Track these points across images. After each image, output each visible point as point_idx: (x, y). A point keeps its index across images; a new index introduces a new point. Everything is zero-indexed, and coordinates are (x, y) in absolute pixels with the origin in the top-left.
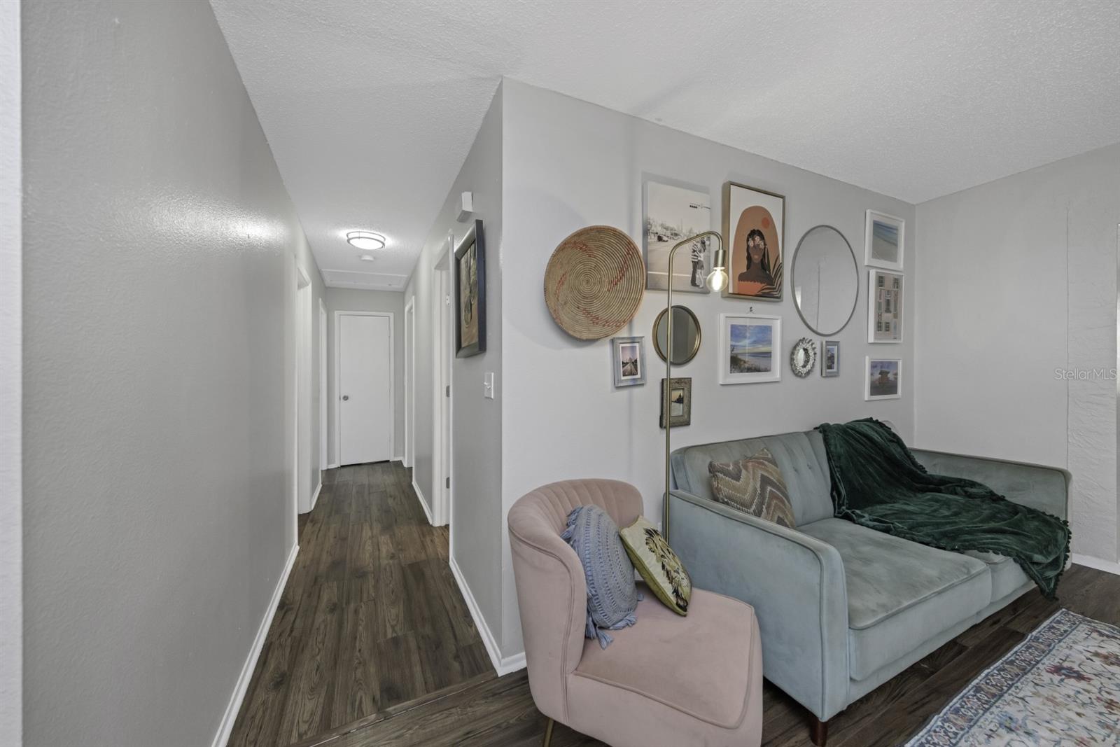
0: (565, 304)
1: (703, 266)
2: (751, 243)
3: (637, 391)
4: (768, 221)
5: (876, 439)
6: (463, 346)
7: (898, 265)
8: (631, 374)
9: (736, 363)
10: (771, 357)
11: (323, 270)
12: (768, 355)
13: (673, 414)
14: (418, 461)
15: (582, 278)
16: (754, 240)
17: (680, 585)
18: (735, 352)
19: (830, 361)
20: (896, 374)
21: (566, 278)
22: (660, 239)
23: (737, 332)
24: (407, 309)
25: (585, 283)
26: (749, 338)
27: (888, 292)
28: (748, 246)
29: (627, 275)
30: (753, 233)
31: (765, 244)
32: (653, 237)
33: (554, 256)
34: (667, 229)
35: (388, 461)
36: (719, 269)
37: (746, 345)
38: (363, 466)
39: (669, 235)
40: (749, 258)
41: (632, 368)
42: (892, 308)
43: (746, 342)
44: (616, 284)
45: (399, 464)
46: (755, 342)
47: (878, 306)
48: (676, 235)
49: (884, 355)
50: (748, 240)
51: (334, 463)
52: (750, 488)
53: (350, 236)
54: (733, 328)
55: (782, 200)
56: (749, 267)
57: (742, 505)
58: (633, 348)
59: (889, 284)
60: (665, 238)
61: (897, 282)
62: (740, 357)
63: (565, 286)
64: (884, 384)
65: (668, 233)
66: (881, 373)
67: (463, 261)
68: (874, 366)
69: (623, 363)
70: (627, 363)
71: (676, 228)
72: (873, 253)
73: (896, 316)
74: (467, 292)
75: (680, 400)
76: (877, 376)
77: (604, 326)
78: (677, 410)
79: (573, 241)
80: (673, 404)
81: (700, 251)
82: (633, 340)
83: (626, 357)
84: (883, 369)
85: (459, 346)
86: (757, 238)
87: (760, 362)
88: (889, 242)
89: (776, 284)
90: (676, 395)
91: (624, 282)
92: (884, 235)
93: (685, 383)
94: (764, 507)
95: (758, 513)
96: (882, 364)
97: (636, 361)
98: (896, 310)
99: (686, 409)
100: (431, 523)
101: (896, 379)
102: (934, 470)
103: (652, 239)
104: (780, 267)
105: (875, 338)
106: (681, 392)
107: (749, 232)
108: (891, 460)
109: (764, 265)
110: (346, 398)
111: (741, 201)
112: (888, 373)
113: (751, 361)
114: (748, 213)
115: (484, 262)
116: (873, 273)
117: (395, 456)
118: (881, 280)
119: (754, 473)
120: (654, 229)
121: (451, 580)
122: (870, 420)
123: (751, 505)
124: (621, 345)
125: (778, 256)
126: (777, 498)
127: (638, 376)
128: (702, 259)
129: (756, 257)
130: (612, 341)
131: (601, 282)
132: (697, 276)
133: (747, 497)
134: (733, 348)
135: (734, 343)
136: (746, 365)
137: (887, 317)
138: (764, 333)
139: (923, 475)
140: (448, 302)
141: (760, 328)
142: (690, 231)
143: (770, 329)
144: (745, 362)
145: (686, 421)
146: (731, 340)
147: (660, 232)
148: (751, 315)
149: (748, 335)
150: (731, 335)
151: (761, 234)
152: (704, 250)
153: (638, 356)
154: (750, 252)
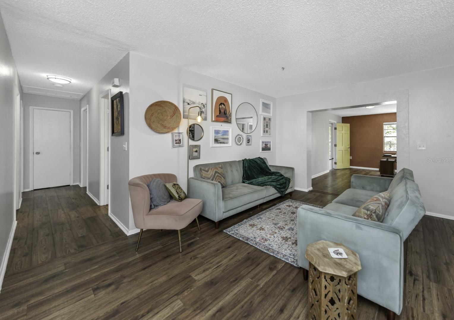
0: (154, 122)
1: (204, 113)
3: (180, 148)
4: (226, 100)
5: (259, 163)
6: (115, 132)
7: (270, 115)
8: (178, 143)
9: (216, 141)
11: (23, 86)
12: (228, 139)
13: (194, 155)
14: (90, 184)
15: (160, 114)
17: (180, 195)
19: (248, 141)
20: (270, 145)
21: (154, 114)
22: (188, 104)
23: (217, 132)
24: (82, 109)
25: (161, 116)
26: (221, 134)
27: (267, 122)
28: (220, 108)
29: (176, 114)
30: (221, 104)
31: (225, 107)
32: (186, 103)
33: (148, 108)
34: (191, 101)
35: (69, 185)
36: (200, 116)
37: (220, 136)
38: (51, 189)
39: (192, 103)
40: (220, 111)
41: (179, 142)
42: (268, 126)
43: (219, 135)
44: (173, 117)
45: (78, 186)
46: (223, 135)
47: (264, 126)
48: (194, 103)
49: (266, 140)
50: (219, 106)
51: (29, 188)
52: (211, 174)
53: (49, 77)
54: (215, 131)
55: (231, 95)
56: (220, 113)
57: (208, 178)
58: (179, 136)
59: (267, 120)
60: (190, 104)
61: (270, 119)
62: (217, 139)
63: (154, 116)
64: (266, 148)
65: (192, 102)
66: (265, 145)
67: (115, 101)
68: (263, 142)
69: (175, 140)
70: (177, 140)
71: (194, 101)
72: (262, 111)
73: (270, 129)
74: (117, 113)
75: (196, 151)
76: (264, 145)
77: (168, 129)
78: (195, 154)
79: (155, 104)
80: (194, 153)
81: (203, 108)
82: (179, 133)
83: (177, 138)
84: (266, 144)
85: (113, 132)
86: (223, 105)
87: (225, 141)
88: (267, 108)
89: (229, 119)
90: (195, 150)
91: (175, 116)
92: (266, 106)
93: (198, 146)
94: (214, 179)
95: (212, 180)
96: (266, 142)
97: (180, 140)
98: (269, 127)
99: (198, 154)
100: (98, 204)
101: (270, 146)
102: (273, 170)
103: (186, 104)
104: (231, 114)
105: (263, 135)
106: (197, 149)
107: (220, 103)
108: (261, 168)
109: (225, 113)
110: (38, 153)
111: (217, 95)
112: (268, 145)
113: (222, 141)
114: (219, 98)
115: (123, 105)
116: (262, 116)
117: (73, 183)
118: (265, 119)
119: (213, 170)
120: (186, 101)
121: (109, 219)
122: (259, 158)
123: (210, 178)
124: (175, 135)
125: (230, 111)
126: (219, 176)
127: (181, 144)
128: (204, 110)
129: (222, 111)
130: (172, 133)
131: (167, 116)
133: (209, 176)
134: (215, 136)
135: (215, 135)
136: (220, 142)
137: (266, 129)
138: (226, 132)
139: (270, 171)
140: (108, 112)
141: (224, 131)
142: (199, 102)
143: (228, 131)
144: (219, 141)
145: (198, 158)
146: (215, 134)
147: (189, 102)
148: (222, 127)
149: (220, 133)
150: (215, 133)
151: (224, 104)
152: (204, 108)
153: (181, 138)
154: (220, 109)
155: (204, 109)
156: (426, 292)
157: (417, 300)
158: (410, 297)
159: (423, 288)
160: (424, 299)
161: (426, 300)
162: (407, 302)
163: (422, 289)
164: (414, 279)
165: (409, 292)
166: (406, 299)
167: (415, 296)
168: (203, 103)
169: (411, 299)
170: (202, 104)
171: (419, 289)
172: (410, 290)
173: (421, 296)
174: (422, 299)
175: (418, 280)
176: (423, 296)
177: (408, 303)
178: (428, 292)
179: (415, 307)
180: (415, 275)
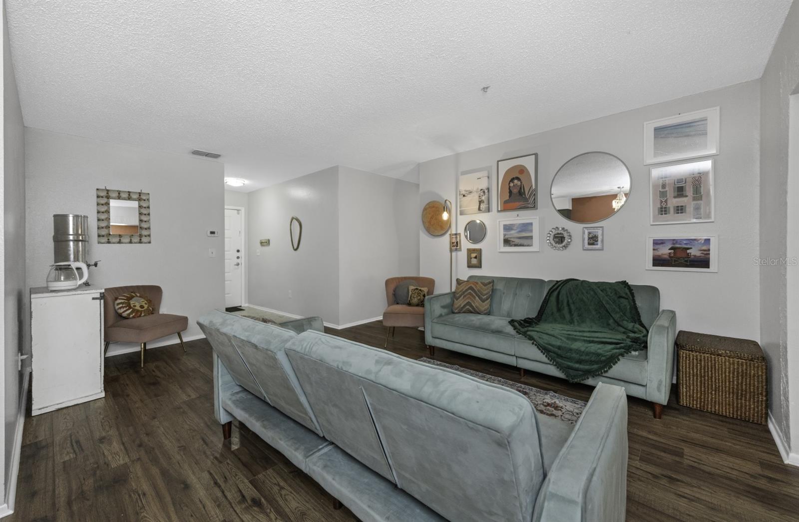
2: (512, 185)
4: (524, 170)
8: (456, 246)
9: (507, 242)
10: (532, 238)
16: (513, 182)
18: (506, 237)
19: (593, 241)
22: (464, 196)
23: (507, 228)
26: (516, 230)
28: (510, 186)
30: (513, 179)
31: (521, 183)
34: (467, 191)
37: (513, 233)
40: (510, 192)
43: (513, 232)
46: (520, 232)
48: (471, 192)
50: (509, 183)
54: (505, 226)
56: (510, 196)
58: (456, 237)
62: (509, 239)
65: (468, 193)
66: (672, 249)
68: (658, 243)
69: (452, 243)
70: (454, 243)
71: (471, 190)
76: (667, 251)
83: (454, 240)
84: (678, 246)
86: (516, 181)
87: (524, 241)
96: (675, 241)
97: (457, 242)
103: (460, 196)
107: (510, 180)
109: (521, 193)
111: (505, 167)
112: (688, 249)
113: (517, 241)
114: (510, 171)
120: (461, 193)
125: (532, 186)
127: (458, 247)
128: (484, 199)
132: (481, 206)
134: (505, 235)
135: (505, 233)
138: (527, 227)
141: (523, 224)
142: (478, 189)
143: (531, 224)
144: (513, 242)
145: (479, 266)
146: (504, 231)
147: (464, 193)
148: (518, 218)
149: (515, 228)
150: (504, 229)
151: (518, 179)
152: (485, 194)
153: (458, 240)
154: (511, 189)
155: (483, 197)
156: (219, 494)
157: (222, 474)
158: (231, 470)
159: (226, 497)
160: (216, 483)
161: (213, 486)
162: (230, 463)
163: (226, 495)
164: (247, 498)
165: (236, 475)
166: (233, 465)
167: (227, 477)
168: (483, 188)
169: (228, 469)
170: (481, 190)
171: (230, 491)
172: (237, 478)
173: (221, 484)
174: (219, 481)
175: (240, 503)
176: (219, 487)
177: (228, 464)
178: (217, 497)
179: (219, 467)
180: (250, 506)
